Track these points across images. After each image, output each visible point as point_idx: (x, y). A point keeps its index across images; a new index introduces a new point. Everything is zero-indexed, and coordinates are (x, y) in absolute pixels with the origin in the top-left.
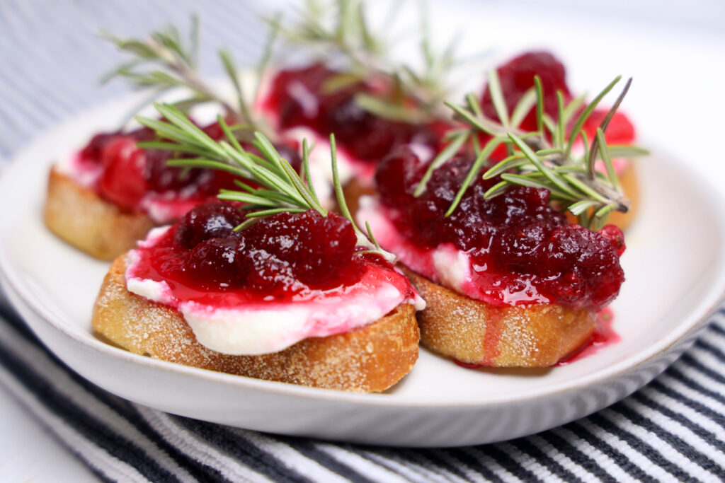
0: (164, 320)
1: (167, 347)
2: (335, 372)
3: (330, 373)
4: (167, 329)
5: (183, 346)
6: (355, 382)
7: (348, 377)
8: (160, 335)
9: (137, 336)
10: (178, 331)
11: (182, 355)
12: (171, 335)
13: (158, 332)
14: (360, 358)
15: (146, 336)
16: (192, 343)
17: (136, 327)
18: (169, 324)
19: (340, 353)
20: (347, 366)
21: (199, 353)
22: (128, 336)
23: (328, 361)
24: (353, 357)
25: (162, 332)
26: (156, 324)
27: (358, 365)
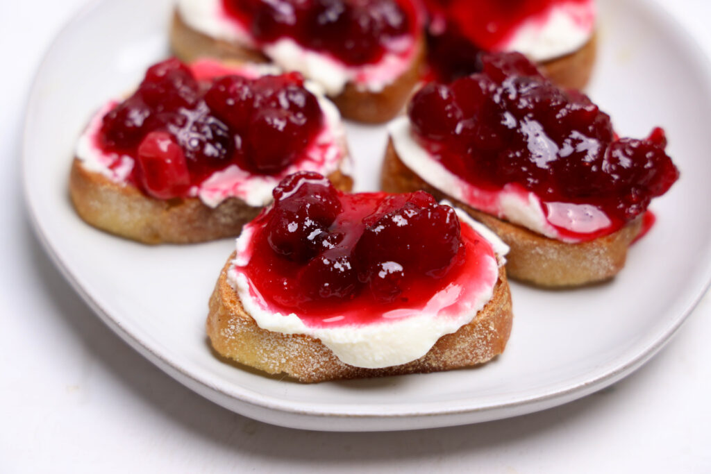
0: (302, 347)
1: (307, 366)
2: (464, 352)
3: (460, 354)
4: (305, 353)
5: (322, 363)
6: (482, 355)
7: (476, 354)
8: (299, 359)
9: (274, 361)
10: (316, 353)
11: (322, 370)
12: (310, 357)
13: (296, 357)
14: (486, 337)
15: (284, 361)
16: (330, 359)
17: (272, 355)
18: (306, 349)
19: (468, 339)
20: (475, 346)
21: (336, 364)
22: (263, 362)
23: (458, 347)
24: (479, 338)
25: (301, 356)
26: (293, 351)
27: (485, 343)
